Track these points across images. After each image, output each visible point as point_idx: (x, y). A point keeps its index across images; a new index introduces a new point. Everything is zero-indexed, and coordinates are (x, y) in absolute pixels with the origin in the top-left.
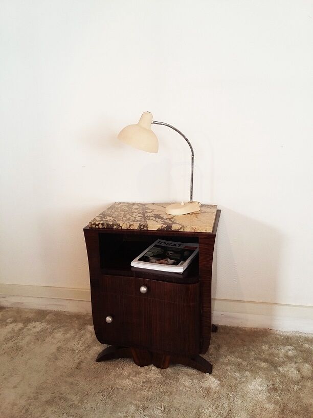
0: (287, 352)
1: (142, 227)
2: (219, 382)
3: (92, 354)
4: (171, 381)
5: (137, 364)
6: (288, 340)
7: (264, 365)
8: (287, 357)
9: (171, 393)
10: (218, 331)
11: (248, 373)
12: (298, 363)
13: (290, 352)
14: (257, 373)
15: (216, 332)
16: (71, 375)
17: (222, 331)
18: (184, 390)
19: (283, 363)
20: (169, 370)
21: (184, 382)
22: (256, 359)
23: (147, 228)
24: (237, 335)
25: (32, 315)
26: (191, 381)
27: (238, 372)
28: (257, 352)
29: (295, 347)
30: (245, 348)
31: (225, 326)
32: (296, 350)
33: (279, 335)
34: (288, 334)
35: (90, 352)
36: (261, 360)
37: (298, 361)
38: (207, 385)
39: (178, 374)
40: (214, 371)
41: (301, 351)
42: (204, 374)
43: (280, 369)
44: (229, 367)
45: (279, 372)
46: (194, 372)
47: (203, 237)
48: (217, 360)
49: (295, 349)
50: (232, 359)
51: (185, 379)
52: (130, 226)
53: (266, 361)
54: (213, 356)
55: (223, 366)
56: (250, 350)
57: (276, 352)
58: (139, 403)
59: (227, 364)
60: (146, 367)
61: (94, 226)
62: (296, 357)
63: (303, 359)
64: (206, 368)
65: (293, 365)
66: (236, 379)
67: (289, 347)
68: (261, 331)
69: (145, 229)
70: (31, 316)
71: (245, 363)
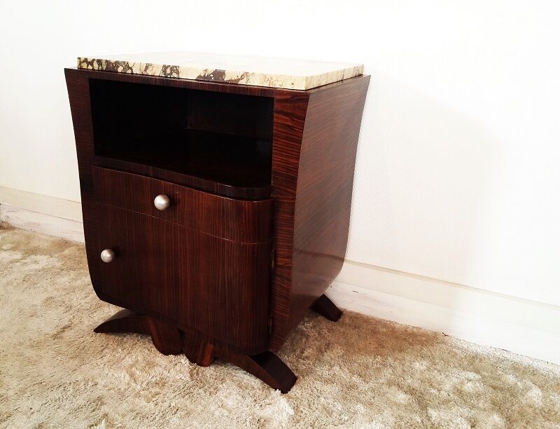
0: (462, 383)
1: (168, 71)
2: (292, 412)
3: (96, 319)
4: (201, 391)
5: (158, 349)
6: (473, 361)
7: (402, 397)
8: (459, 392)
9: (188, 414)
10: (341, 320)
11: (360, 408)
12: (478, 408)
13: (470, 384)
14: (380, 411)
15: (336, 321)
16: (37, 345)
17: (347, 321)
18: (217, 413)
19: (446, 402)
20: (210, 371)
21: (226, 397)
22: (390, 384)
23: (178, 73)
24: (374, 332)
25: (46, 245)
26: (240, 398)
27: (342, 401)
28: (399, 370)
29: (484, 377)
30: (379, 359)
31: (358, 314)
32: (484, 382)
33: (458, 348)
34: (479, 350)
35: (95, 315)
36: (400, 387)
37: (481, 405)
38: (266, 412)
39: (223, 381)
40: (295, 390)
41: (494, 388)
42: (272, 391)
43: (433, 413)
44: (327, 388)
45: (429, 418)
46: (255, 382)
47: (284, 97)
48: (309, 372)
49: (484, 380)
50: (342, 373)
51: (230, 394)
52: (147, 68)
53: (411, 391)
54: (307, 361)
55: (318, 385)
56: (385, 366)
57: (439, 378)
58: (120, 418)
59: (327, 381)
60: (172, 356)
61: (85, 66)
62: (478, 396)
63: (494, 403)
64: (282, 380)
65: (465, 411)
66: (330, 413)
67: (472, 375)
68: (423, 335)
69: (175, 75)
70: (44, 245)
71: (364, 387)
